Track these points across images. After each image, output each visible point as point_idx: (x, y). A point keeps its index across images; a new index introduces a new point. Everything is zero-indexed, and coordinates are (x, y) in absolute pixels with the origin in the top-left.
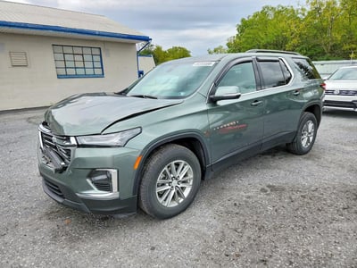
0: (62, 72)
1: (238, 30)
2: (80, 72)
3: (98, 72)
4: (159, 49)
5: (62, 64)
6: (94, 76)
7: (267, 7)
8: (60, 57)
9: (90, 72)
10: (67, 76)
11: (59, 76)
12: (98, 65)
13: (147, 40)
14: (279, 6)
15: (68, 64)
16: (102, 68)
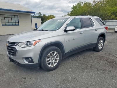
0: (4, 24)
1: (72, 9)
2: (11, 24)
3: (17, 24)
4: (44, 15)
5: (4, 21)
6: (16, 25)
7: (80, 2)
8: (3, 18)
9: (14, 24)
10: (6, 25)
11: (3, 25)
12: (17, 21)
13: (34, 13)
14: (85, 2)
15: (6, 21)
16: (18, 22)
